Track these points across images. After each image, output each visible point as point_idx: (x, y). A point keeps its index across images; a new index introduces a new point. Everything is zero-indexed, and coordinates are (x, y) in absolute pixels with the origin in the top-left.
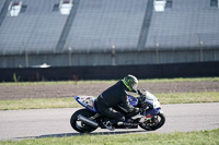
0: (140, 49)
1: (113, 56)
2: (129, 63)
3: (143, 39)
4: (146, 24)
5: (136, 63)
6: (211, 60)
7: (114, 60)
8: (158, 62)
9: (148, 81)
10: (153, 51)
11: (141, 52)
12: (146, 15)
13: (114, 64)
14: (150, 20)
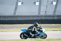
0: (14, 16)
1: (6, 17)
2: (11, 20)
3: (15, 13)
4: (16, 9)
5: (13, 20)
6: (34, 19)
7: (7, 19)
8: (19, 20)
9: (16, 25)
10: (17, 16)
11: (14, 17)
12: (16, 6)
13: (7, 20)
14: (17, 8)
